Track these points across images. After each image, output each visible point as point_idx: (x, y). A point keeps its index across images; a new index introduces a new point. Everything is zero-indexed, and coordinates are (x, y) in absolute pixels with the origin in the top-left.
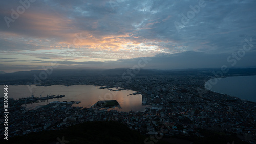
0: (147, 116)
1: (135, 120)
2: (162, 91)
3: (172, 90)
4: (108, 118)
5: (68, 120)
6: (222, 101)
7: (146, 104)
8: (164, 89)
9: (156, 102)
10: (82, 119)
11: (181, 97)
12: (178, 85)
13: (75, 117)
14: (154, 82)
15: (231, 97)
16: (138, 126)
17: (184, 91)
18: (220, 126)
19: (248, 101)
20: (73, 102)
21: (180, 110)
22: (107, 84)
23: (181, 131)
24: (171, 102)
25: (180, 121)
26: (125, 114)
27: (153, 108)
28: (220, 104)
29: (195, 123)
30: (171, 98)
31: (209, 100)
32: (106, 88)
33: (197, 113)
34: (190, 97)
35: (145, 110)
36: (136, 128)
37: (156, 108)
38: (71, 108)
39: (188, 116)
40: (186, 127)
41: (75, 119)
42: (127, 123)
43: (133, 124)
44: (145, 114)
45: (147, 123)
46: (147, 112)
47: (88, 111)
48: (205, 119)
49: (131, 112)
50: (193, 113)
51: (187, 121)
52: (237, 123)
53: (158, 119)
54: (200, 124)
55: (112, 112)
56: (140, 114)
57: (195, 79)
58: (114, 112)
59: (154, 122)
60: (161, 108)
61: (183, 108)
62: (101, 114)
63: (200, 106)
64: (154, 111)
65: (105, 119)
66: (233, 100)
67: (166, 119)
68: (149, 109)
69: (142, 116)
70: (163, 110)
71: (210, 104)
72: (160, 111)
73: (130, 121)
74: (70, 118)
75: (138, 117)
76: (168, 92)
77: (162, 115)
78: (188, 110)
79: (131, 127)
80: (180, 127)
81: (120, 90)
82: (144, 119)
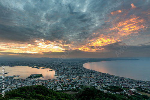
0: (57, 81)
1: (51, 84)
2: (64, 68)
3: (69, 68)
4: (36, 84)
5: (10, 87)
6: (90, 73)
7: (57, 75)
8: (65, 68)
9: (62, 74)
10: (20, 86)
11: (73, 71)
12: (71, 66)
13: (16, 85)
14: (61, 64)
15: (93, 71)
16: (52, 87)
17: (74, 69)
18: (89, 84)
19: (99, 72)
20: (15, 76)
21: (73, 77)
22: (37, 66)
23: (73, 87)
24: (68, 74)
25: (72, 82)
26: (46, 81)
27: (60, 77)
28: (89, 74)
29: (79, 83)
30: (69, 72)
31: (85, 72)
32: (36, 67)
33: (80, 78)
34: (77, 71)
35: (56, 78)
36: (51, 88)
37: (61, 77)
38: (13, 80)
39: (76, 80)
40: (75, 85)
41: (15, 86)
42: (46, 86)
43: (50, 86)
44: (56, 80)
45: (57, 84)
46: (57, 79)
47: (24, 81)
48: (83, 81)
49: (49, 80)
50: (78, 78)
51: (75, 82)
52: (95, 82)
53: (62, 82)
54: (81, 83)
55: (39, 80)
56: (53, 80)
57: (79, 63)
58: (40, 80)
59: (60, 84)
60: (64, 77)
61: (74, 76)
62: (32, 82)
63: (81, 75)
64: (60, 78)
65: (34, 84)
66: (94, 72)
67: (66, 82)
68: (58, 78)
69: (55, 81)
70: (65, 78)
71: (85, 74)
72: (63, 78)
73: (48, 84)
74: (12, 86)
75: (53, 82)
76: (67, 69)
77: (64, 80)
78: (76, 77)
79: (49, 88)
80: (72, 86)
81: (43, 68)
82: (56, 83)
